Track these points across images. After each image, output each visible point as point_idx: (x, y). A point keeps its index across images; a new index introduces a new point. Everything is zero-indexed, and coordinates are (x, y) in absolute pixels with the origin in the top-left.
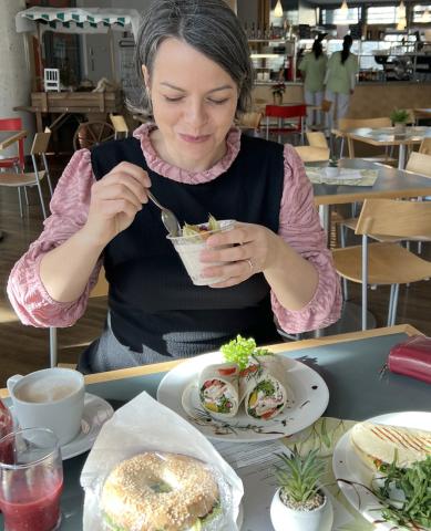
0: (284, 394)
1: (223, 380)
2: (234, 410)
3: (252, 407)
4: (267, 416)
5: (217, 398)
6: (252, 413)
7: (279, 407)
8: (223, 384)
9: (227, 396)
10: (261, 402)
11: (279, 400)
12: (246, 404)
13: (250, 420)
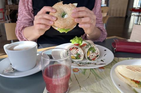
0: (99, 51)
1: (77, 47)
2: (82, 58)
3: (88, 56)
4: (94, 59)
5: (75, 54)
6: (89, 58)
7: (97, 56)
8: (77, 48)
9: (79, 53)
10: (91, 55)
11: (97, 54)
12: (86, 55)
13: (88, 61)
